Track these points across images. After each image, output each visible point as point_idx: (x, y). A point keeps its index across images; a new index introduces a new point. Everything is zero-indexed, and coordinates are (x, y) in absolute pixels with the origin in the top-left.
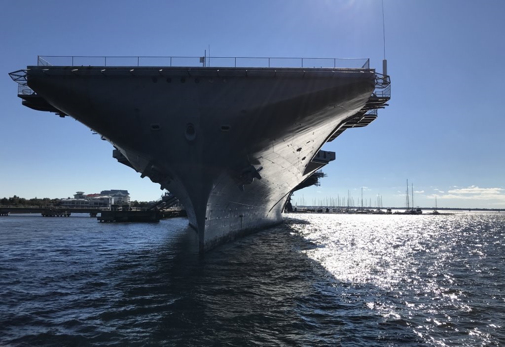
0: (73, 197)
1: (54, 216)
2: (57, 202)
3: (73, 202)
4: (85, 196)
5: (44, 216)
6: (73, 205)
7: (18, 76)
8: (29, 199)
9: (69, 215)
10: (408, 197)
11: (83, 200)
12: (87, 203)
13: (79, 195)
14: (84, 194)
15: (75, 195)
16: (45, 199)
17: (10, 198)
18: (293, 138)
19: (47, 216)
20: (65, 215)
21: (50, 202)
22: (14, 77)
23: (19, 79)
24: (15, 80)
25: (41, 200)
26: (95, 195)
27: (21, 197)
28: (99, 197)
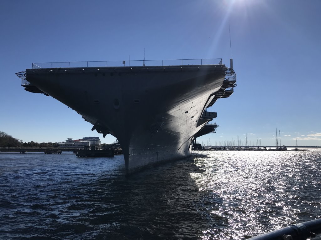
0: (66, 142)
1: (52, 154)
2: (56, 145)
3: (66, 145)
4: (73, 141)
5: (46, 154)
6: (65, 146)
7: (21, 75)
8: (40, 143)
9: (60, 153)
10: (277, 140)
11: (72, 143)
12: (74, 145)
13: (69, 140)
14: (72, 140)
15: (67, 141)
16: (49, 143)
17: (28, 143)
18: (179, 106)
19: (48, 153)
20: (58, 153)
21: (51, 145)
22: (18, 75)
23: (22, 76)
24: (19, 77)
25: (46, 143)
26: (79, 140)
27: (35, 142)
28: (81, 142)
